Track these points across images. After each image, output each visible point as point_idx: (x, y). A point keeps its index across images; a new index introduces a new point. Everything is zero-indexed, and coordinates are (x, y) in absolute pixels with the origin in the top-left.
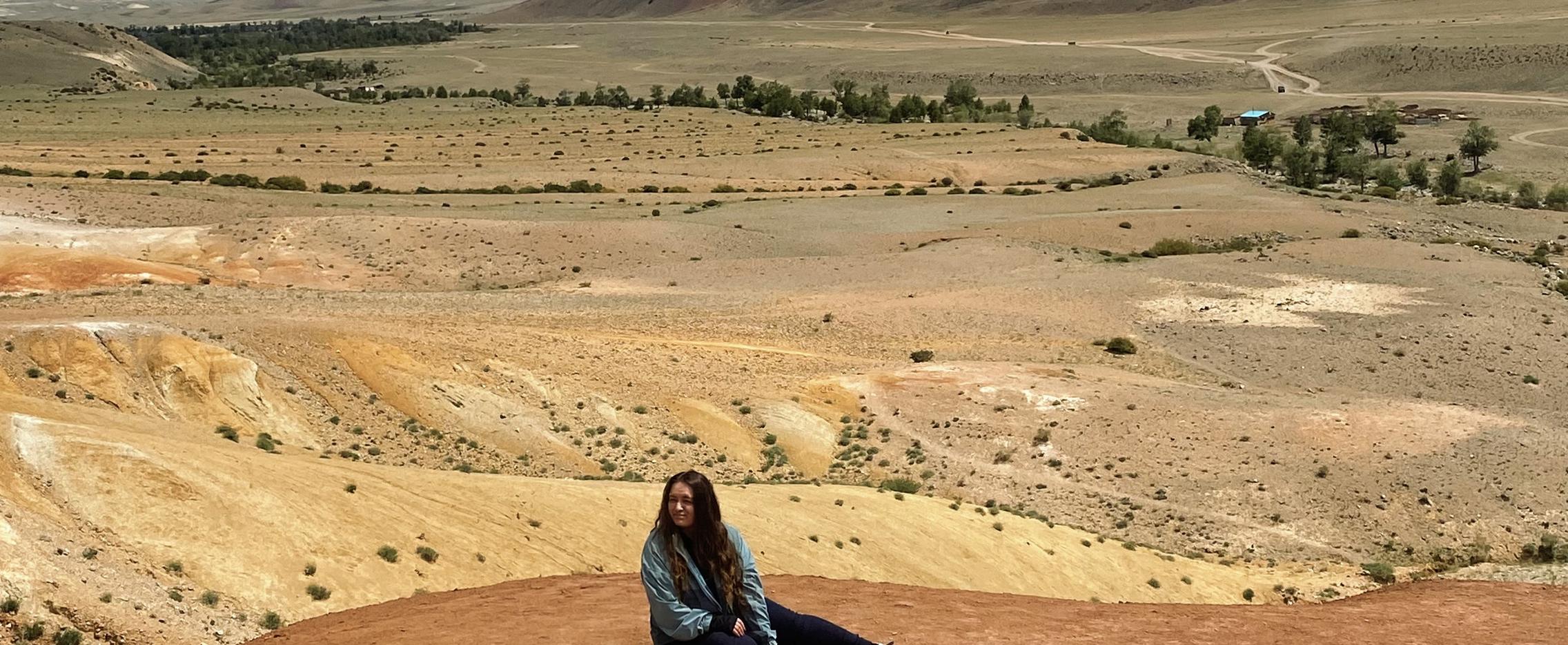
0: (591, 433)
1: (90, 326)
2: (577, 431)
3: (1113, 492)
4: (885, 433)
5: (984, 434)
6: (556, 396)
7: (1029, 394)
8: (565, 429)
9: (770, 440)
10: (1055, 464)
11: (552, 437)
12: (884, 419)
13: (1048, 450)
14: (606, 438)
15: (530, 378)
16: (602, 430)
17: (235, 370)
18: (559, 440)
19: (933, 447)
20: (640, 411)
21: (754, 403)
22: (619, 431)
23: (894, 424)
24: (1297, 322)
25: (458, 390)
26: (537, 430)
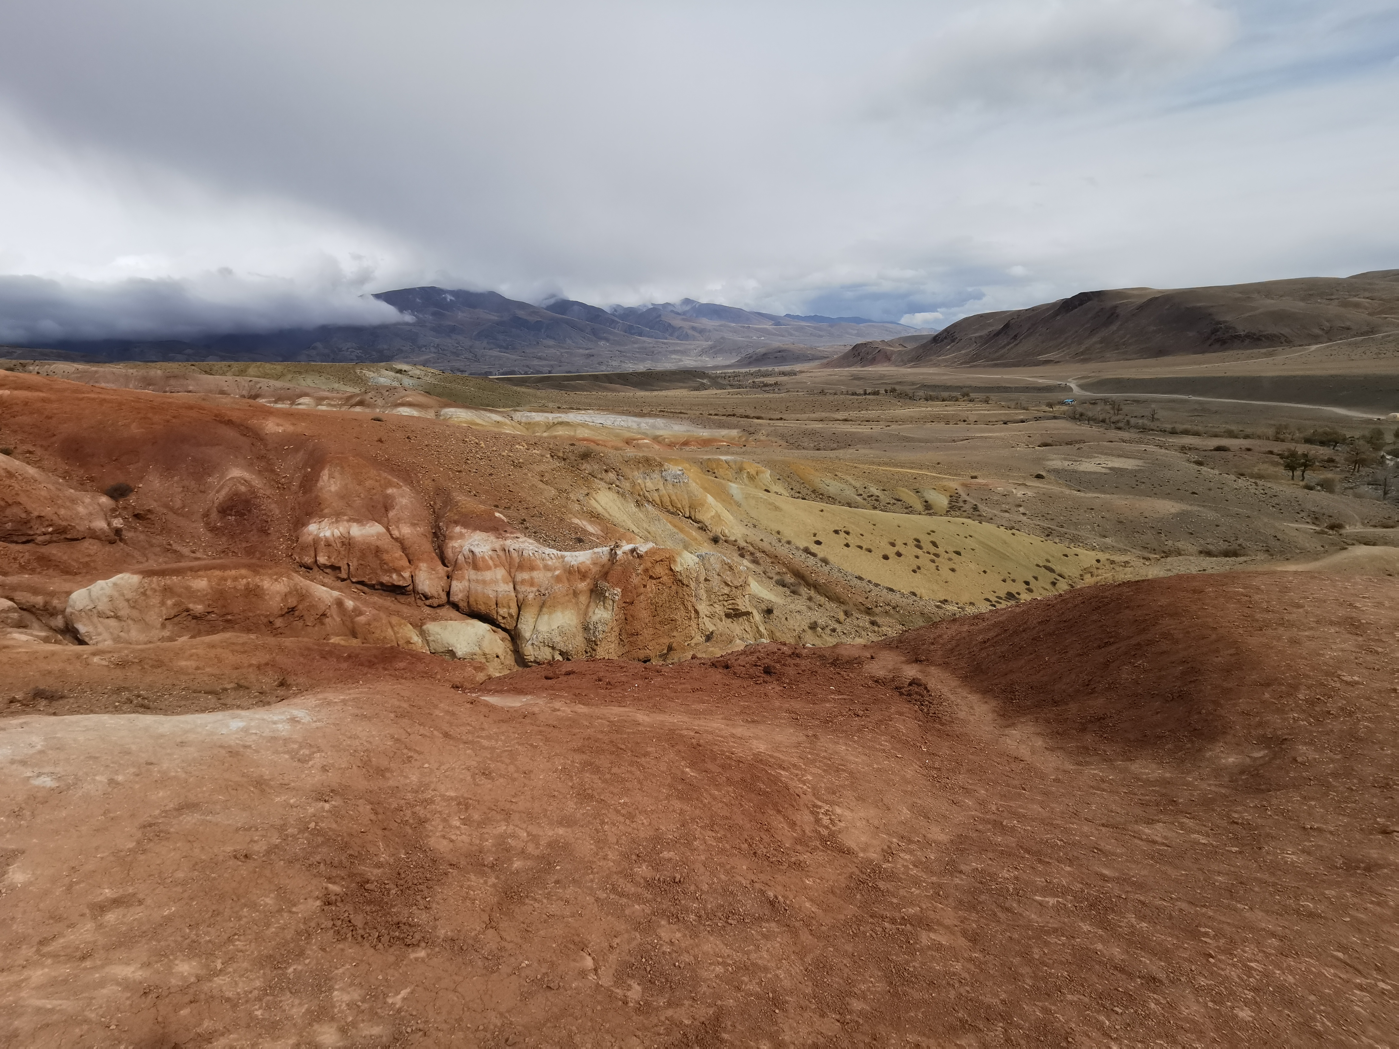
0: (869, 497)
1: (723, 458)
2: (865, 496)
3: (1045, 525)
4: (965, 501)
5: (998, 503)
6: (858, 485)
7: (1014, 491)
8: (861, 495)
9: (926, 502)
10: (1024, 514)
11: (857, 497)
12: (964, 496)
13: (1022, 510)
14: (873, 498)
15: (849, 478)
16: (872, 496)
17: (763, 472)
18: (859, 498)
19: (981, 506)
20: (884, 490)
21: (920, 490)
22: (878, 496)
23: (967, 498)
24: (1104, 471)
25: (828, 481)
26: (852, 495)
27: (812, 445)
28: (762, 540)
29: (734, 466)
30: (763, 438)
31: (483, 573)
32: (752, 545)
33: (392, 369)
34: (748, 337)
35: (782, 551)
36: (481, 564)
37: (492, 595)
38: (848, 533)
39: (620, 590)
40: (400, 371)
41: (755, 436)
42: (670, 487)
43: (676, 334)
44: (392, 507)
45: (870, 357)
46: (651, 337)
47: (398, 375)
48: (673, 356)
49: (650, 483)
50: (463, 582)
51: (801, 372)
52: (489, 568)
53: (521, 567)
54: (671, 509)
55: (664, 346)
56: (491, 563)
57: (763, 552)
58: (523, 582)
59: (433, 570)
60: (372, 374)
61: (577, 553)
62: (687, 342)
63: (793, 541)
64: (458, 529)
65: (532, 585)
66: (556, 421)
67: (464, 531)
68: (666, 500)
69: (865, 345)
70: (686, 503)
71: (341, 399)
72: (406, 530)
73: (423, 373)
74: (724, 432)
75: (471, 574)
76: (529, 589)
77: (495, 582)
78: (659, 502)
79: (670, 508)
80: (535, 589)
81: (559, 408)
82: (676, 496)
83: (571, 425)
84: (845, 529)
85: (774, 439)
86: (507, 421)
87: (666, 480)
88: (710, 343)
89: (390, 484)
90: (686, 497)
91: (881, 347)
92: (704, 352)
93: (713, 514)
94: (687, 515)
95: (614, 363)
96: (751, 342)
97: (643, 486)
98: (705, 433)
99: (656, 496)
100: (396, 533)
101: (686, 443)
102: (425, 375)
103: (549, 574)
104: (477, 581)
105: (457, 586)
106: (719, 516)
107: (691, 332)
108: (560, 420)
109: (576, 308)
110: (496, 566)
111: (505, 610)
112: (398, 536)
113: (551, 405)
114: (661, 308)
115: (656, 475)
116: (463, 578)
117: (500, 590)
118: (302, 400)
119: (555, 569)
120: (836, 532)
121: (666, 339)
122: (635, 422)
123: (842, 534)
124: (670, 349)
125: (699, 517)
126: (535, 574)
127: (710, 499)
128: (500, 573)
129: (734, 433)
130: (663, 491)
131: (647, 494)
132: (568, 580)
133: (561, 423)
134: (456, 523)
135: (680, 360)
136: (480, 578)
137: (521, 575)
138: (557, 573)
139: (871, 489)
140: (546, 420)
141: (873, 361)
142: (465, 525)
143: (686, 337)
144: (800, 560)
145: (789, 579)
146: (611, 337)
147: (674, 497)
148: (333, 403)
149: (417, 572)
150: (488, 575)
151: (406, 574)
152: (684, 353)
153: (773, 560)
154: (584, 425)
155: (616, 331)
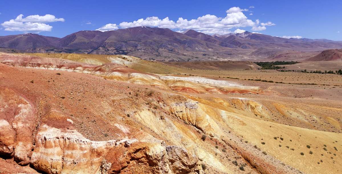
0: (312, 121)
1: (240, 98)
2: (310, 120)
6: (307, 114)
8: (308, 119)
11: (305, 120)
14: (314, 122)
15: (303, 111)
16: (314, 120)
17: (258, 106)
20: (320, 118)
22: (317, 121)
25: (291, 112)
26: (303, 119)
27: (293, 95)
28: (231, 140)
29: (245, 103)
30: (269, 91)
31: (48, 149)
32: (225, 142)
33: (121, 57)
34: (273, 48)
35: (241, 146)
36: (48, 144)
37: (50, 161)
38: (282, 139)
39: (111, 164)
40: (124, 58)
41: (266, 90)
42: (188, 110)
43: (241, 46)
44: (18, 113)
45: (330, 56)
46: (231, 47)
47: (123, 60)
48: (240, 55)
49: (178, 108)
50: (38, 153)
51: (297, 62)
52: (51, 147)
53: (68, 148)
54: (186, 122)
55: (236, 51)
56: (53, 144)
57: (230, 146)
58: (67, 156)
59: (25, 146)
60: (113, 59)
61: (98, 142)
62: (246, 50)
63: (249, 141)
64: (45, 126)
65: (71, 157)
66: (177, 80)
67: (47, 127)
68: (185, 116)
69: (328, 51)
70: (194, 118)
71: (93, 68)
72: (20, 125)
73: (133, 59)
74: (252, 87)
75: (42, 149)
76: (69, 159)
77: (53, 155)
78: (182, 118)
79: (186, 120)
80: (72, 160)
81: (185, 75)
82: (190, 115)
83: (184, 82)
84: (281, 137)
85: (275, 91)
86: (157, 79)
87: (187, 107)
88: (256, 50)
89: (21, 102)
90: (195, 116)
91: (336, 52)
92: (253, 53)
93: (207, 124)
94: (194, 124)
95: (215, 58)
96: (274, 50)
97: (175, 109)
98: (242, 87)
99: (181, 115)
100: (15, 126)
101: (233, 92)
102: (134, 60)
103: (81, 152)
104: (44, 153)
105: (35, 155)
106: (210, 126)
107: (247, 45)
108: (179, 79)
109: (200, 35)
110: (55, 146)
111: (55, 170)
112: (15, 127)
113: (182, 73)
114: (235, 35)
115: (183, 105)
116: (38, 151)
117: (54, 158)
118: (78, 68)
119: (85, 149)
120: (275, 138)
121: (237, 48)
122: (213, 82)
123: (279, 139)
124: (239, 52)
125: (200, 126)
126: (74, 152)
127: (208, 117)
128: (58, 149)
129: (257, 88)
130: (184, 112)
131: (176, 113)
132: (90, 155)
133: (179, 81)
134: (45, 123)
135: (243, 57)
136: (46, 152)
137: (67, 151)
138: (85, 152)
139: (314, 117)
140: (174, 79)
141: (332, 59)
142: (48, 125)
143: (246, 47)
144: (250, 151)
145: (241, 161)
146: (214, 47)
147: (189, 115)
148: (90, 69)
149: (16, 147)
150: (50, 150)
151: (10, 147)
152: (244, 54)
153: (235, 150)
154: (189, 82)
155: (216, 45)
